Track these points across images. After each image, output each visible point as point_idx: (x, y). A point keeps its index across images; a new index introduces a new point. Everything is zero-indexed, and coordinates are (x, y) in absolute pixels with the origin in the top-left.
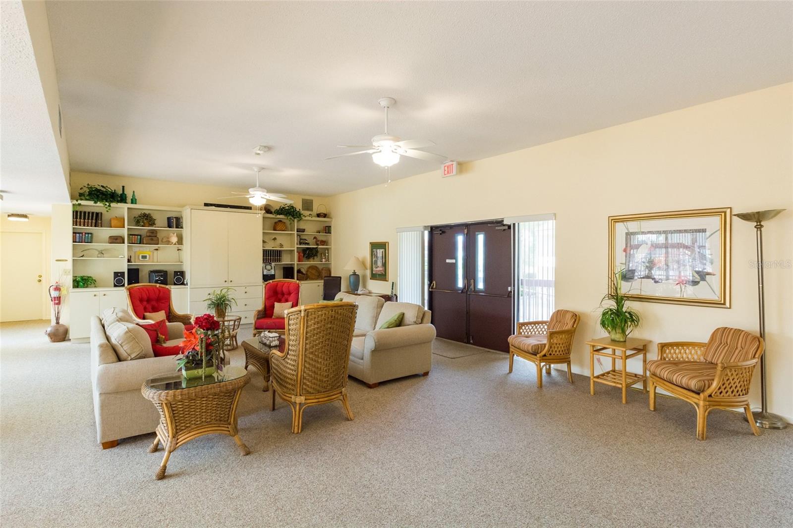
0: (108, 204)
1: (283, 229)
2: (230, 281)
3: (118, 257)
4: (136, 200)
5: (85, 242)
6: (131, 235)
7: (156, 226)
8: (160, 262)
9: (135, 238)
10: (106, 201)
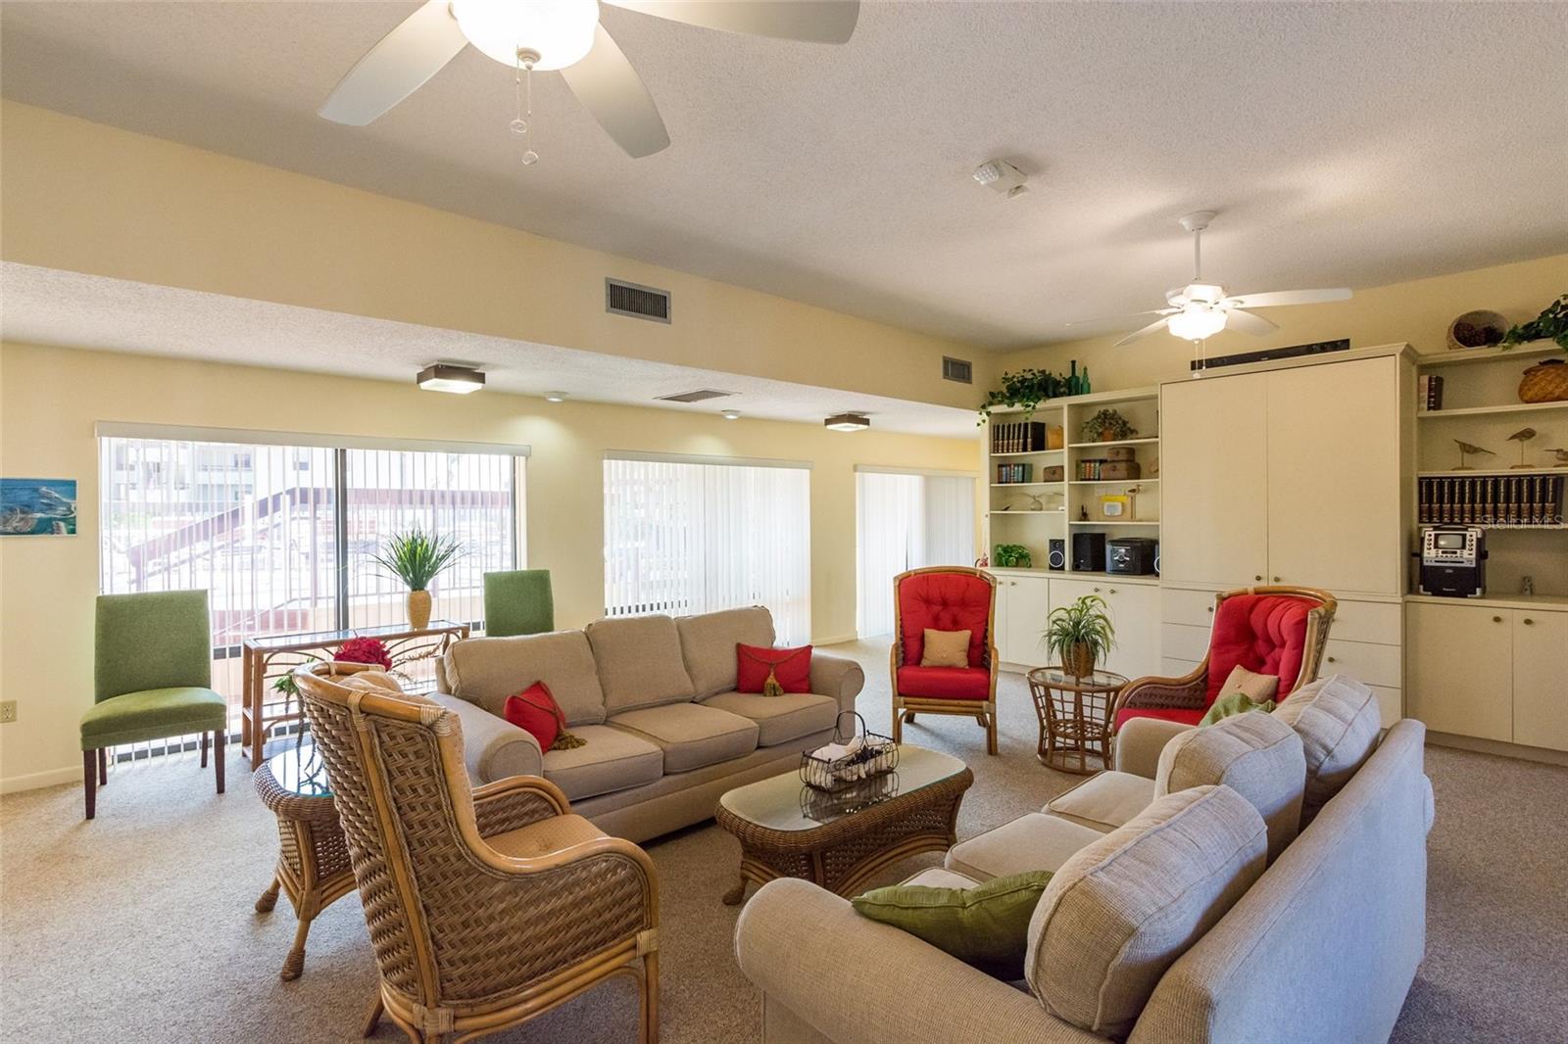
0: (1032, 404)
1: (1557, 393)
2: (1272, 577)
3: (1057, 510)
4: (1089, 385)
5: (1014, 482)
6: (1083, 461)
7: (1139, 436)
8: (1141, 521)
9: (1090, 467)
10: (1028, 399)
